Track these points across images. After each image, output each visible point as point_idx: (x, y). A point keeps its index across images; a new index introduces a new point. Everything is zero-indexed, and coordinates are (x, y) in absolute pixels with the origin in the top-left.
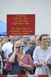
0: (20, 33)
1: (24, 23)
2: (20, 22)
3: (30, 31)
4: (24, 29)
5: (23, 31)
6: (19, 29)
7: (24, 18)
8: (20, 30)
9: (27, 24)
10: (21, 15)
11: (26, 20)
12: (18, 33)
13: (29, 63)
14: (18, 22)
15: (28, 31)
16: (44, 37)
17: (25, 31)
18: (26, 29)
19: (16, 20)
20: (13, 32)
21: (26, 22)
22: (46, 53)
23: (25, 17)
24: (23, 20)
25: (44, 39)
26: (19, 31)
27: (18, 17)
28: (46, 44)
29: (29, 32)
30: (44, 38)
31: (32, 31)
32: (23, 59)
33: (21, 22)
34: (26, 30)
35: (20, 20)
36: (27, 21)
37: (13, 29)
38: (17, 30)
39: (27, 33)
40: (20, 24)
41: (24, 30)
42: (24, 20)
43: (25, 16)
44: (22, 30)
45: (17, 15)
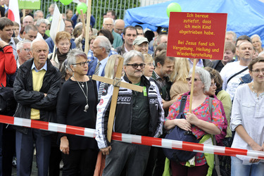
0: (193, 52)
1: (203, 30)
2: (195, 30)
3: (214, 50)
4: (203, 44)
5: (200, 50)
6: (192, 43)
7: (204, 22)
8: (194, 47)
9: (209, 33)
10: (198, 14)
11: (208, 25)
12: (189, 52)
13: (212, 119)
14: (191, 29)
15: (209, 50)
16: (257, 64)
17: (203, 50)
18: (206, 44)
19: (187, 24)
20: (178, 50)
21: (207, 30)
22: (260, 101)
23: (206, 19)
24: (202, 24)
25: (258, 70)
26: (191, 49)
27: (192, 19)
28: (260, 80)
29: (211, 53)
30: (258, 68)
31: (217, 51)
32: (199, 108)
33: (198, 30)
34: (205, 47)
35: (195, 24)
36: (209, 28)
37: (179, 42)
38: (188, 46)
39: (207, 53)
40: (194, 33)
41: (201, 47)
42: (204, 24)
43: (207, 16)
44: (197, 46)
45: (190, 13)
